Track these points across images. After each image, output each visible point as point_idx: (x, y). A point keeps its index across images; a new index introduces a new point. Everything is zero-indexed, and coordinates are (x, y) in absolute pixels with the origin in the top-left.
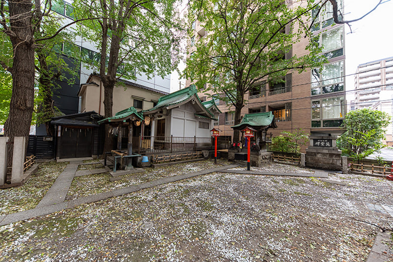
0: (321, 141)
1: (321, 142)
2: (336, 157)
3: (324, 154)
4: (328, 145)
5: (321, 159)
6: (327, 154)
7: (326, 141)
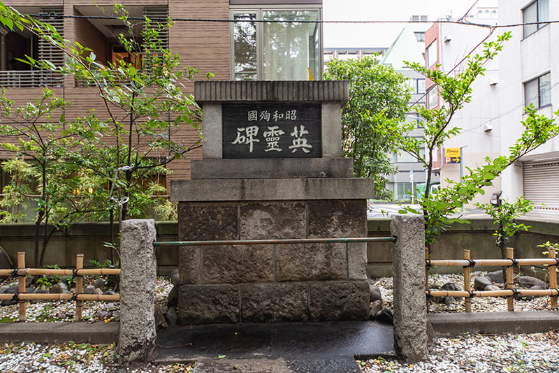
0: (266, 116)
1: (263, 125)
2: (342, 225)
3: (285, 210)
4: (301, 143)
5: (268, 252)
6: (299, 204)
7: (292, 115)
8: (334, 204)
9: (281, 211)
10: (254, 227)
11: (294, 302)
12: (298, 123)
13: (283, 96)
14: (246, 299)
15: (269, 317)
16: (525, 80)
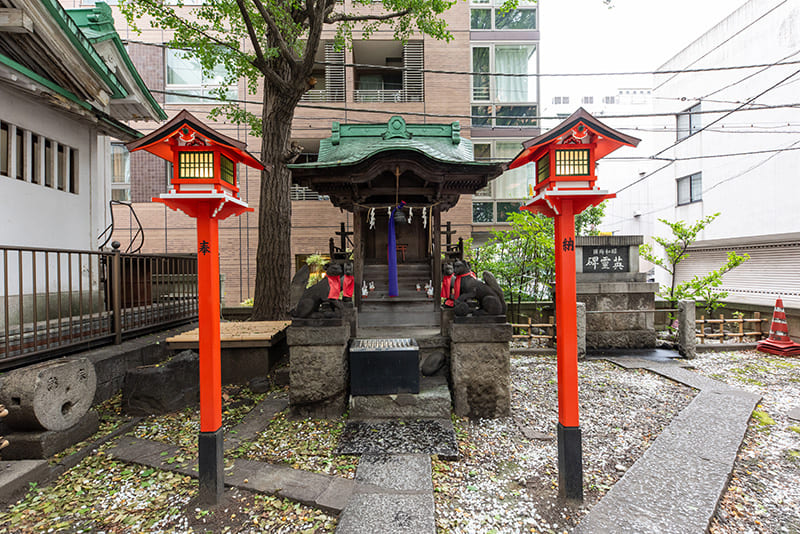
0: (602, 251)
1: (600, 256)
2: (644, 305)
3: (617, 297)
4: (619, 265)
5: (610, 317)
6: (624, 295)
7: (614, 251)
8: (640, 294)
9: (616, 298)
10: (604, 305)
11: (622, 340)
12: (617, 255)
13: (613, 243)
14: (600, 339)
15: (611, 347)
16: (678, 177)
